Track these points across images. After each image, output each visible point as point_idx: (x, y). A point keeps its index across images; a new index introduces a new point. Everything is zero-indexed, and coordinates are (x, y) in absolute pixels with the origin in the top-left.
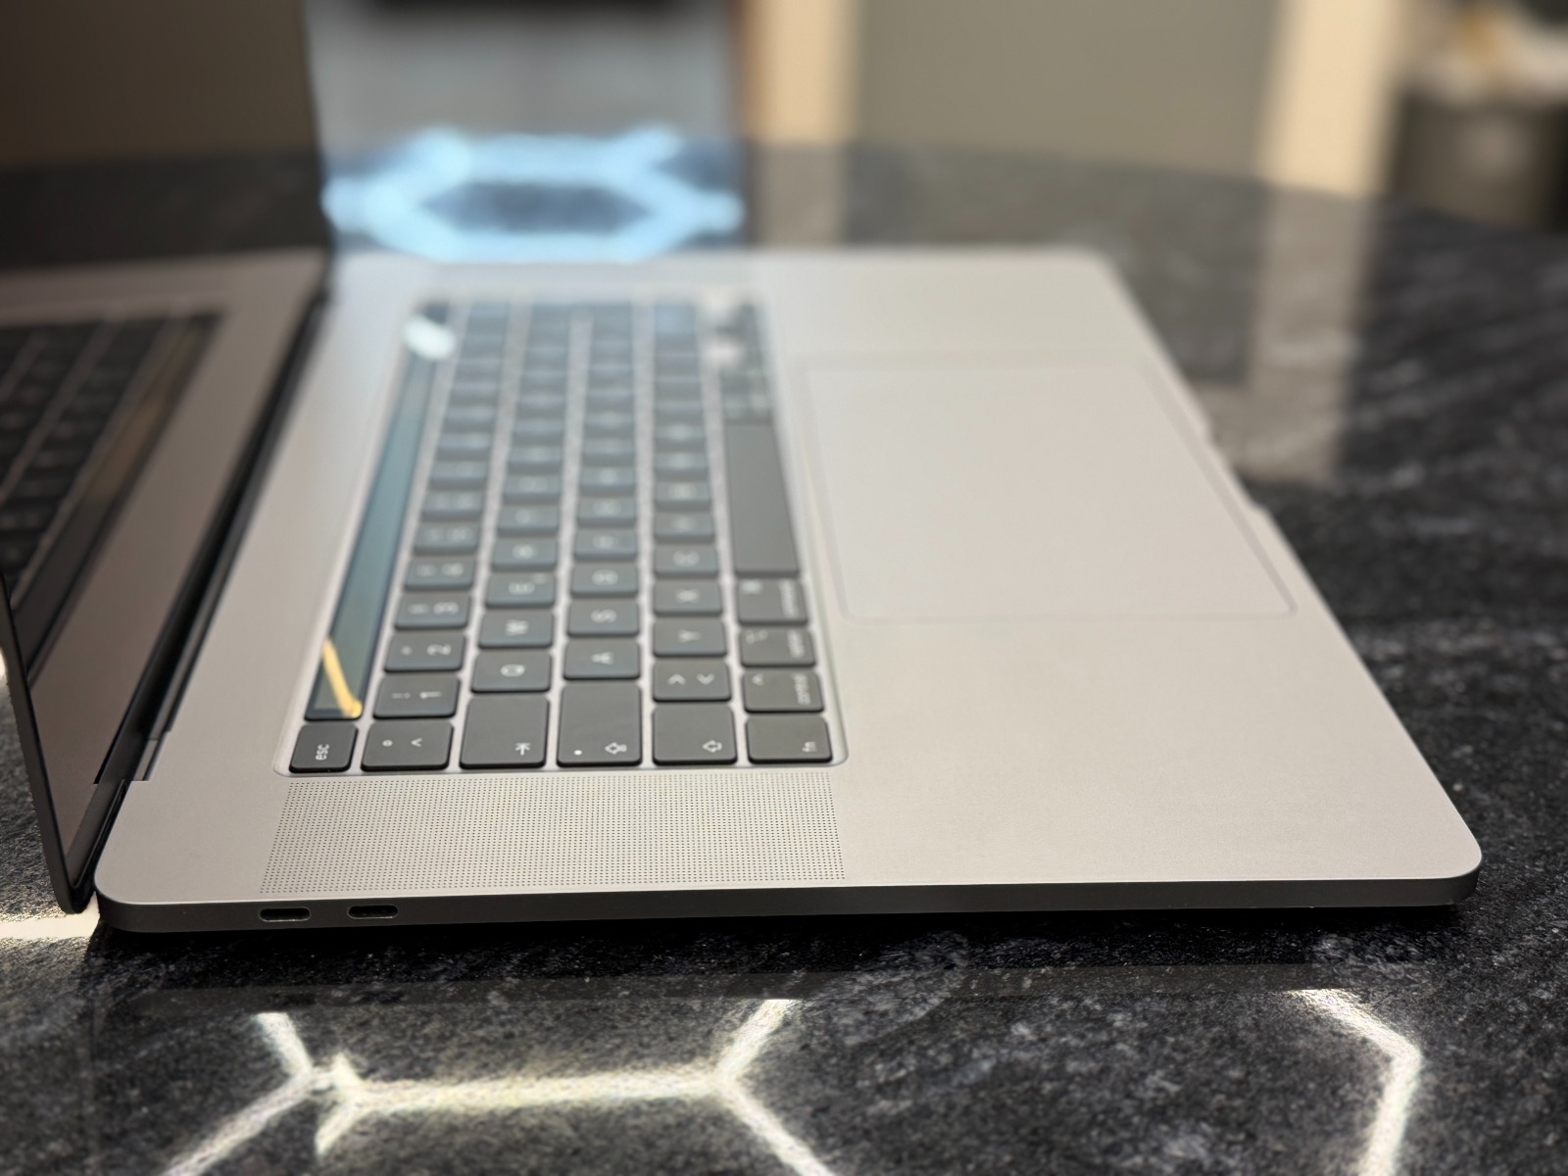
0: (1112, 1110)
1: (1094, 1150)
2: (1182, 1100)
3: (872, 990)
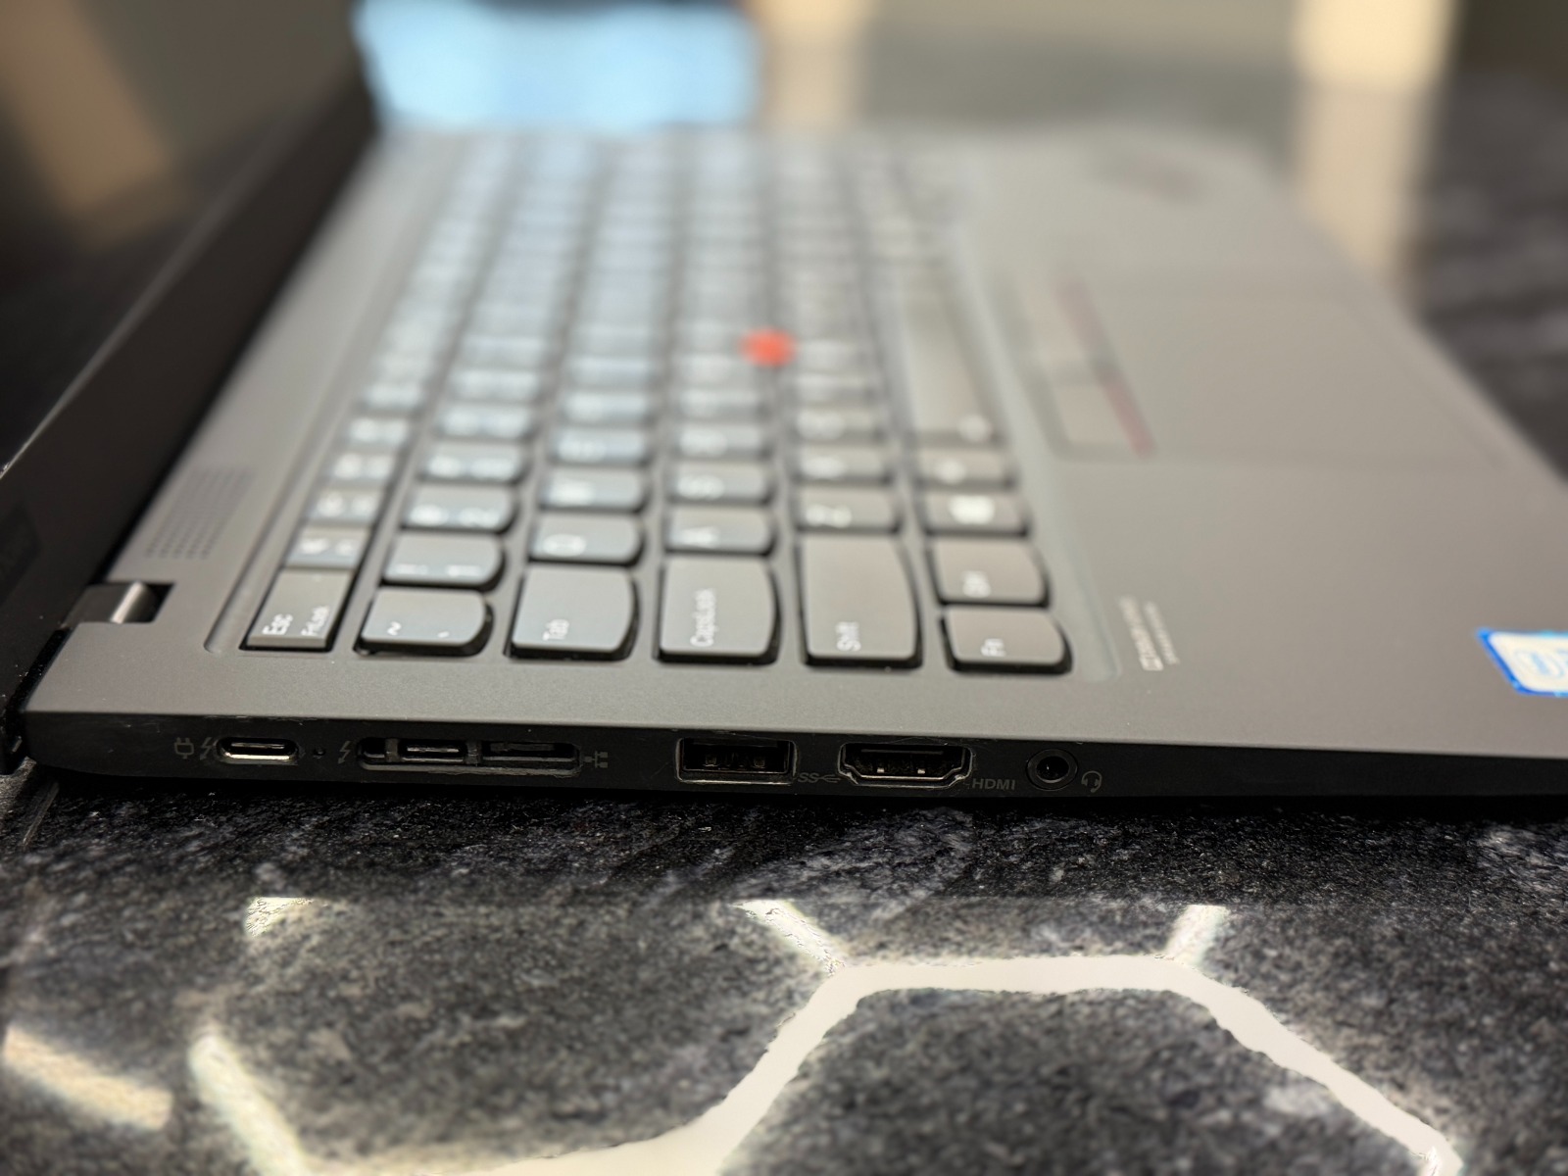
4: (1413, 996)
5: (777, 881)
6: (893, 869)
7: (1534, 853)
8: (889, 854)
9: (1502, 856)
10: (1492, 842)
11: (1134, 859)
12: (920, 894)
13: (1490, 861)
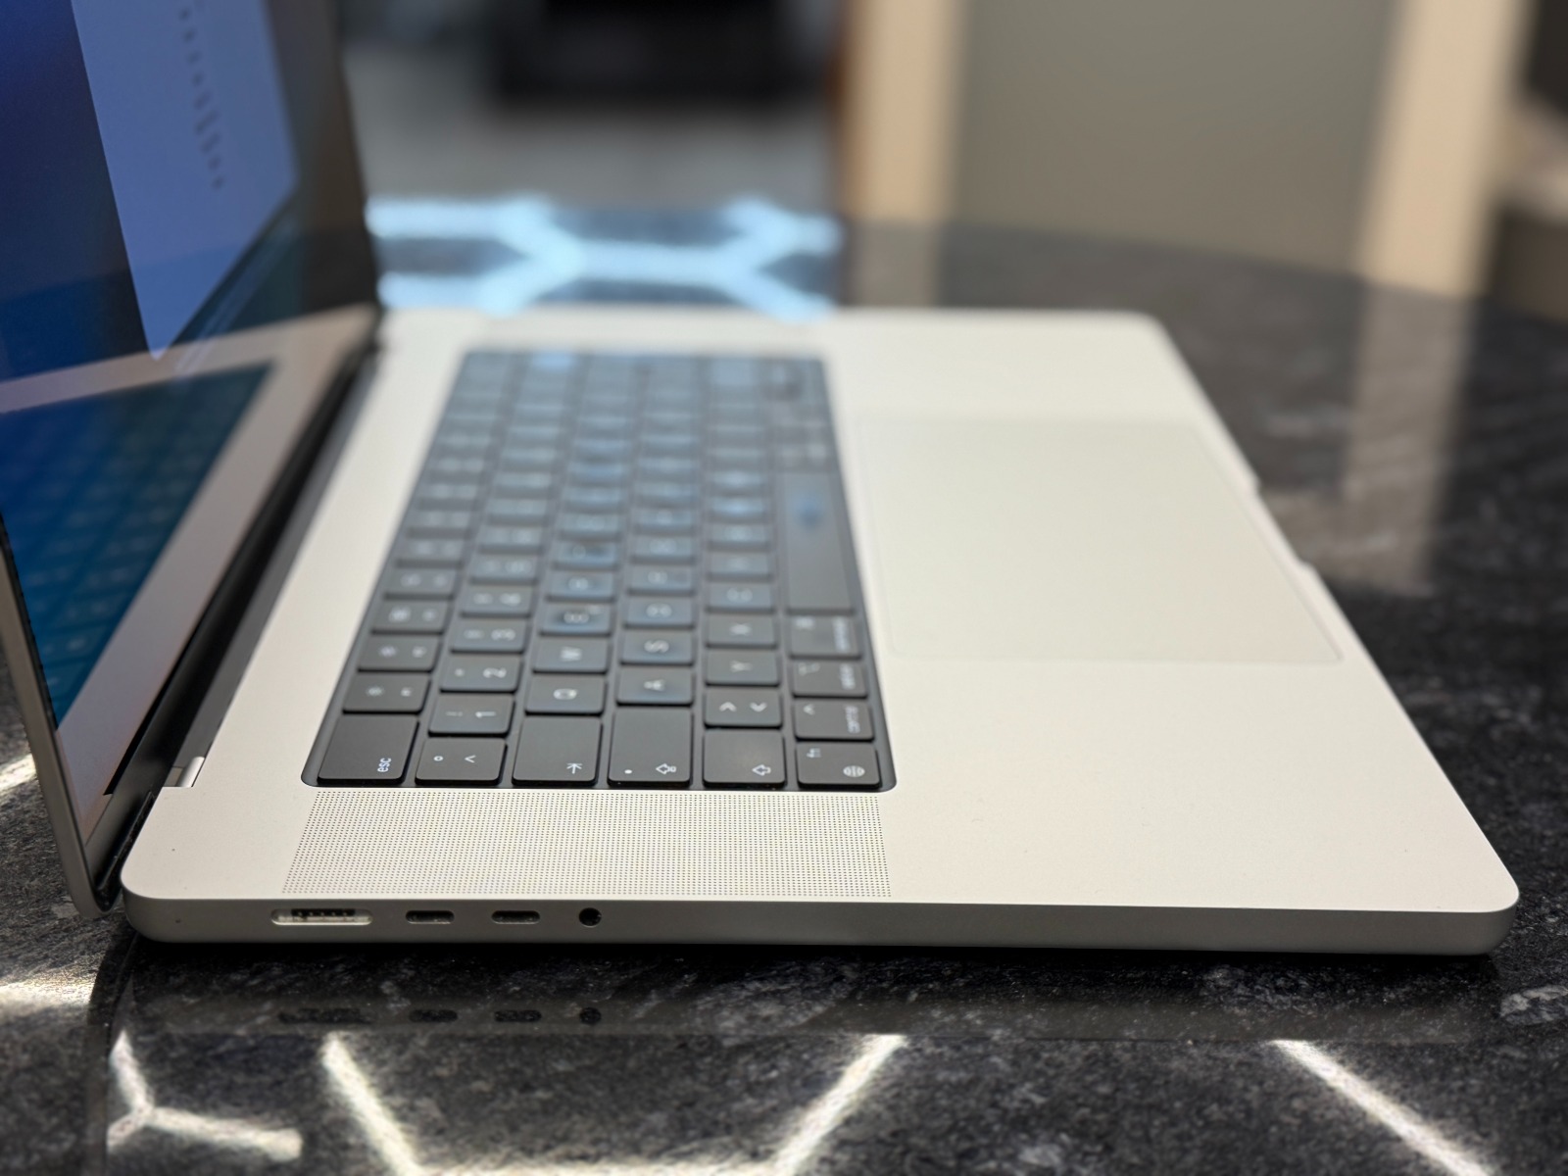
0: (975, 1118)
1: (950, 1154)
2: (1046, 1112)
3: (759, 996)
4: (1132, 1086)
5: (725, 999)
6: (803, 991)
7: (1241, 986)
8: (802, 980)
9: (1218, 987)
10: (1214, 976)
11: (967, 985)
12: (819, 1009)
13: (1209, 991)
